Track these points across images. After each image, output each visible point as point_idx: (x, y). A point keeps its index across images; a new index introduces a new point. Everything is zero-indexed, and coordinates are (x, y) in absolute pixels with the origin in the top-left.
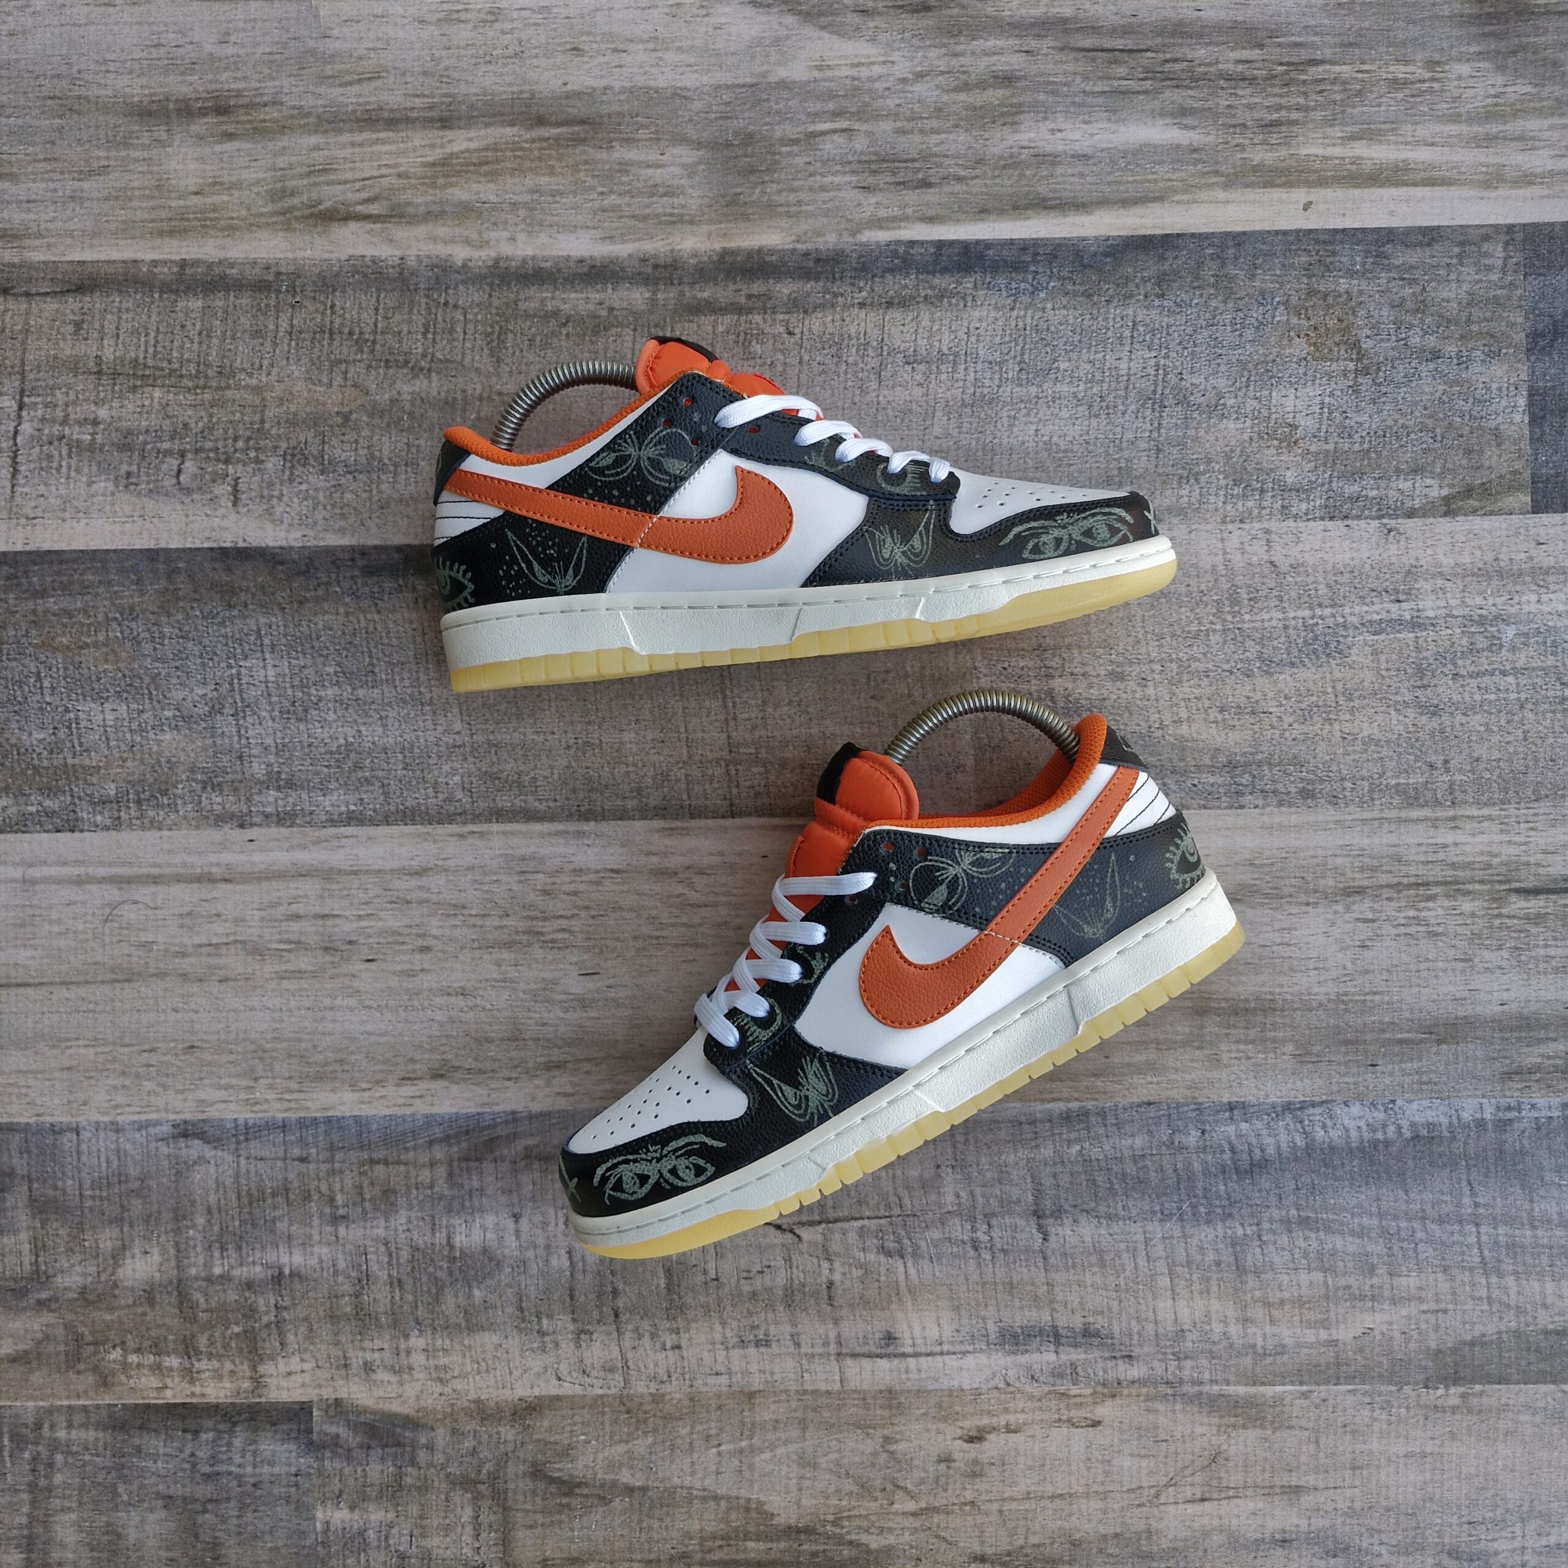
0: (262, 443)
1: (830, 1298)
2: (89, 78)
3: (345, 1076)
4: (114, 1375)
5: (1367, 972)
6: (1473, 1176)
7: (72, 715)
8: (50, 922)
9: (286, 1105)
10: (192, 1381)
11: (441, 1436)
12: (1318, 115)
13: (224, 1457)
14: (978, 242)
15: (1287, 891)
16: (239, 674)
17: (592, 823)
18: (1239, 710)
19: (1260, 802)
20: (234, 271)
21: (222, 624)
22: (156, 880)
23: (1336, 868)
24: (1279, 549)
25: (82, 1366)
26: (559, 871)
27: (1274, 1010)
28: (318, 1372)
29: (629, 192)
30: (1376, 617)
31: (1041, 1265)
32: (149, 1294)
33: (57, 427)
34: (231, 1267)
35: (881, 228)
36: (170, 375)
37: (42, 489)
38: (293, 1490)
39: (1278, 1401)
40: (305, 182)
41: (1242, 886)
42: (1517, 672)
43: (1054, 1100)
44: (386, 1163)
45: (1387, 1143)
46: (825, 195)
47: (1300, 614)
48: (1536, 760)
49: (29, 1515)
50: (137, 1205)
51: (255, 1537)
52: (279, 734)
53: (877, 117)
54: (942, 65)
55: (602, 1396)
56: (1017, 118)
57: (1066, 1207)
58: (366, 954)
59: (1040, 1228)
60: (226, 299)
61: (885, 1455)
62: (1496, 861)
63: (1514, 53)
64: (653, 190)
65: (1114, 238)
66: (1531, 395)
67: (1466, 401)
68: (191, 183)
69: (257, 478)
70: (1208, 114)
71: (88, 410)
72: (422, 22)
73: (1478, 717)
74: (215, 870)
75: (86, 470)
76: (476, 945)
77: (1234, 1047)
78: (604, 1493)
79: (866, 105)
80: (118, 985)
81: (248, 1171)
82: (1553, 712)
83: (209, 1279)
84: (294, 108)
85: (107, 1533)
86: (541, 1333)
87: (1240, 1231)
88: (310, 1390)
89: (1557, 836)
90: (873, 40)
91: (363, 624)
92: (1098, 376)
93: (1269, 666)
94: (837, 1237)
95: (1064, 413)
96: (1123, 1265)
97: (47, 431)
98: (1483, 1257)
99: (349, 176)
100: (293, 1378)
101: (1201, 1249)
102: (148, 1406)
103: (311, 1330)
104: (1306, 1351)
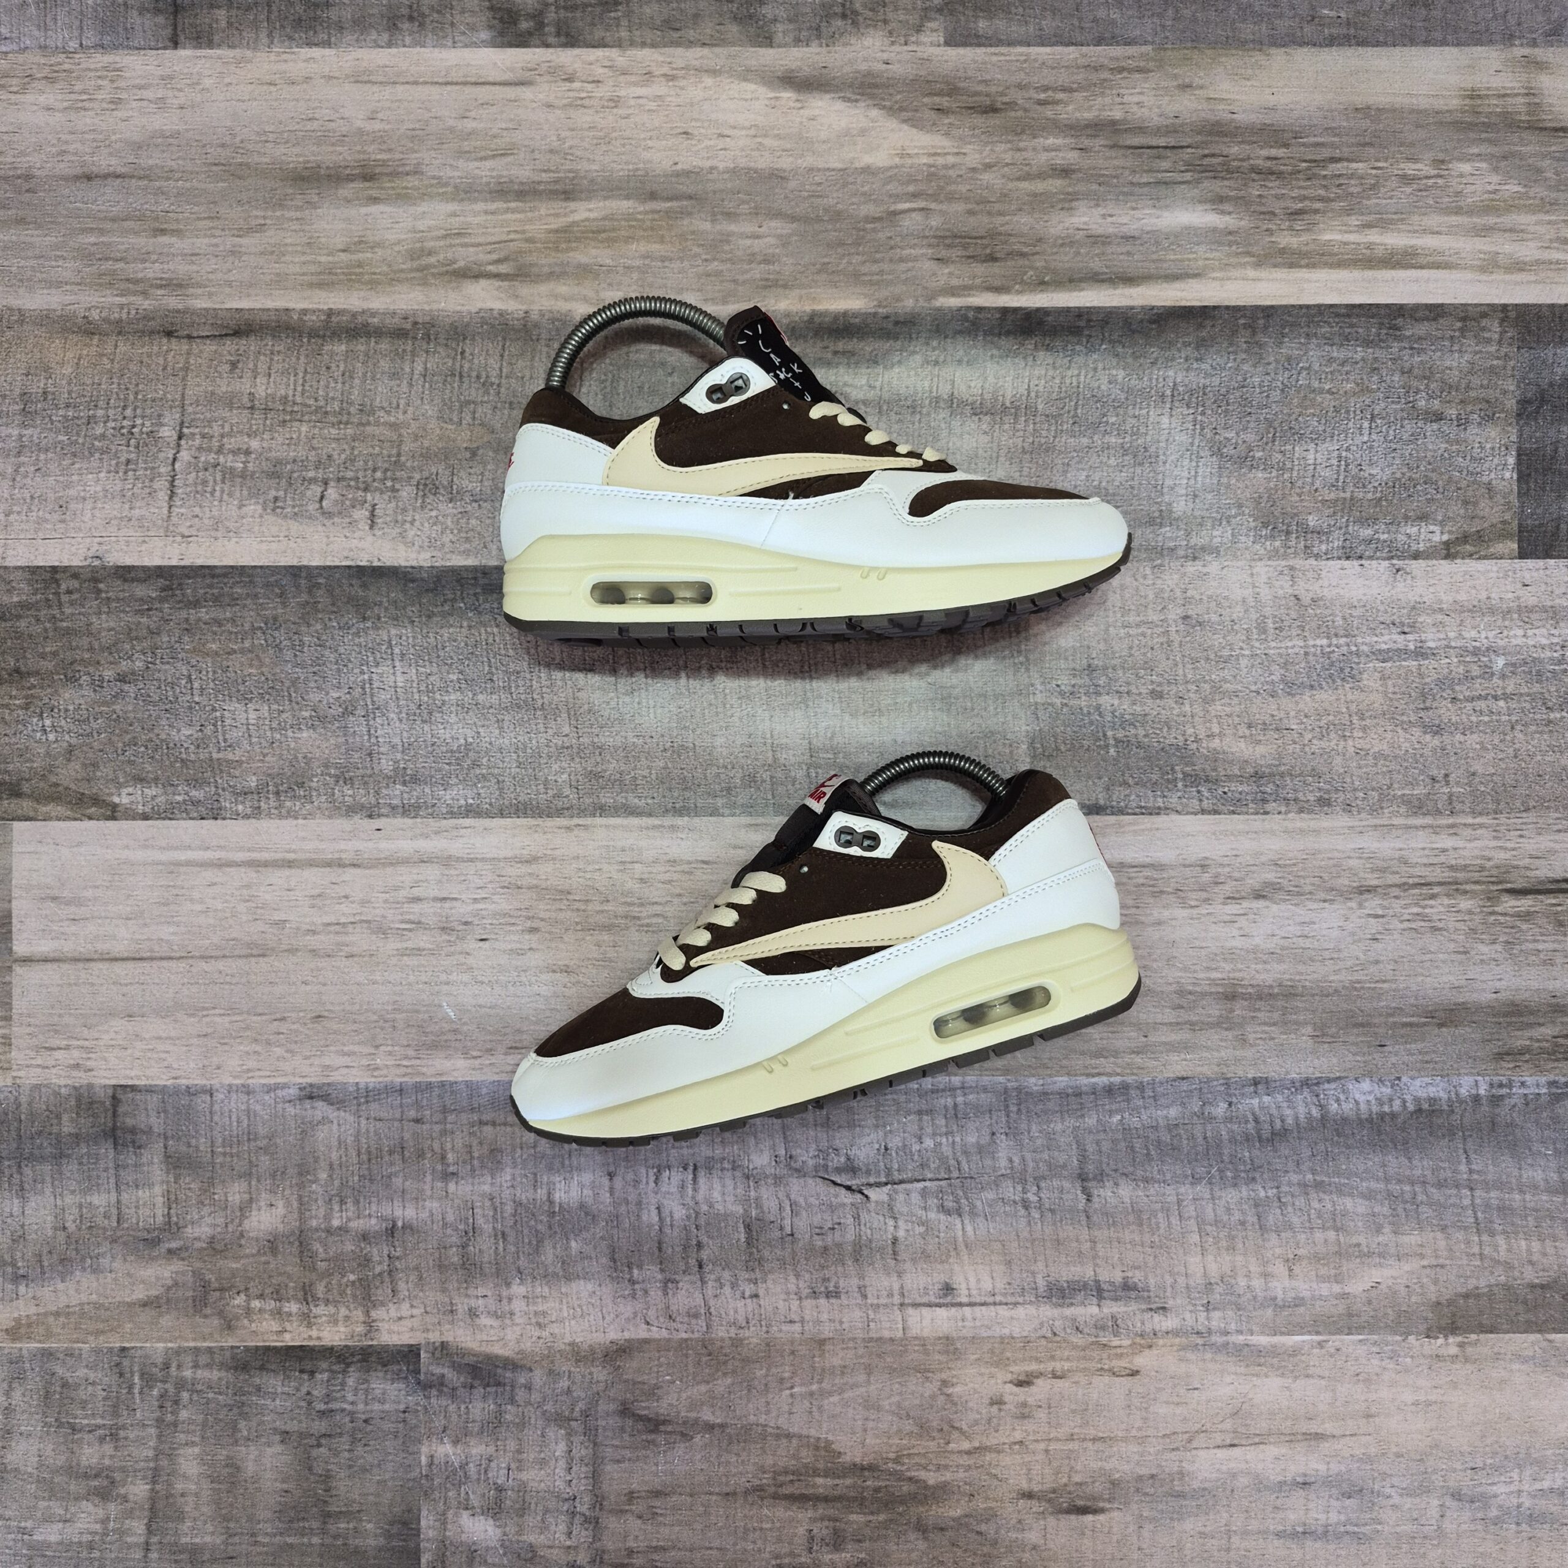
0: (398, 474)
1: (895, 1253)
2: (250, 147)
3: (458, 1044)
4: (238, 1319)
5: (1377, 962)
6: (1470, 1145)
7: (218, 714)
8: (192, 900)
9: (403, 1070)
10: (310, 1325)
11: (538, 1377)
12: (1336, 205)
13: (338, 1395)
14: (1038, 310)
15: (1308, 888)
16: (370, 680)
17: (686, 819)
18: (1265, 727)
19: (1283, 809)
20: (376, 320)
21: (357, 634)
22: (290, 864)
23: (1350, 869)
24: (1302, 583)
25: (208, 1311)
26: (655, 861)
27: (1296, 995)
28: (428, 1318)
29: (730, 260)
30: (1384, 647)
31: (1084, 1223)
32: (272, 1244)
33: (213, 455)
34: (349, 1220)
35: (953, 295)
36: (316, 411)
37: (197, 510)
38: (401, 1425)
39: (1295, 1352)
40: (442, 243)
41: (1267, 884)
42: (1506, 697)
43: (1099, 1074)
44: (494, 1124)
45: (1393, 1116)
46: (903, 266)
47: (1319, 642)
48: (1527, 776)
49: (155, 1449)
50: (265, 1161)
51: (364, 1470)
52: (405, 734)
53: (951, 198)
54: (1008, 157)
55: (686, 1340)
56: (1074, 204)
57: (1107, 1170)
58: (479, 933)
59: (1085, 1190)
60: (368, 344)
61: (942, 1398)
62: (1491, 863)
63: (1505, 158)
64: (751, 258)
65: (1158, 308)
66: (1519, 455)
67: (1464, 458)
68: (339, 242)
69: (393, 504)
70: (1242, 202)
71: (240, 441)
72: (549, 106)
73: (1475, 736)
74: (344, 856)
75: (238, 494)
76: (579, 927)
77: (1258, 1029)
78: (686, 1430)
79: (942, 188)
80: (253, 960)
81: (368, 1131)
82: (1541, 733)
83: (329, 1231)
84: (434, 177)
85: (227, 1466)
86: (632, 1282)
87: (1262, 1194)
88: (418, 1334)
89: (1544, 842)
90: (947, 134)
91: (484, 636)
92: (1143, 430)
93: (1291, 688)
94: (901, 1197)
95: (1112, 462)
96: (1158, 1224)
97: (203, 459)
98: (1476, 1219)
99: (481, 240)
100: (402, 1322)
101: (1228, 1209)
102: (268, 1349)
103: (421, 1278)
104: (1318, 1303)
